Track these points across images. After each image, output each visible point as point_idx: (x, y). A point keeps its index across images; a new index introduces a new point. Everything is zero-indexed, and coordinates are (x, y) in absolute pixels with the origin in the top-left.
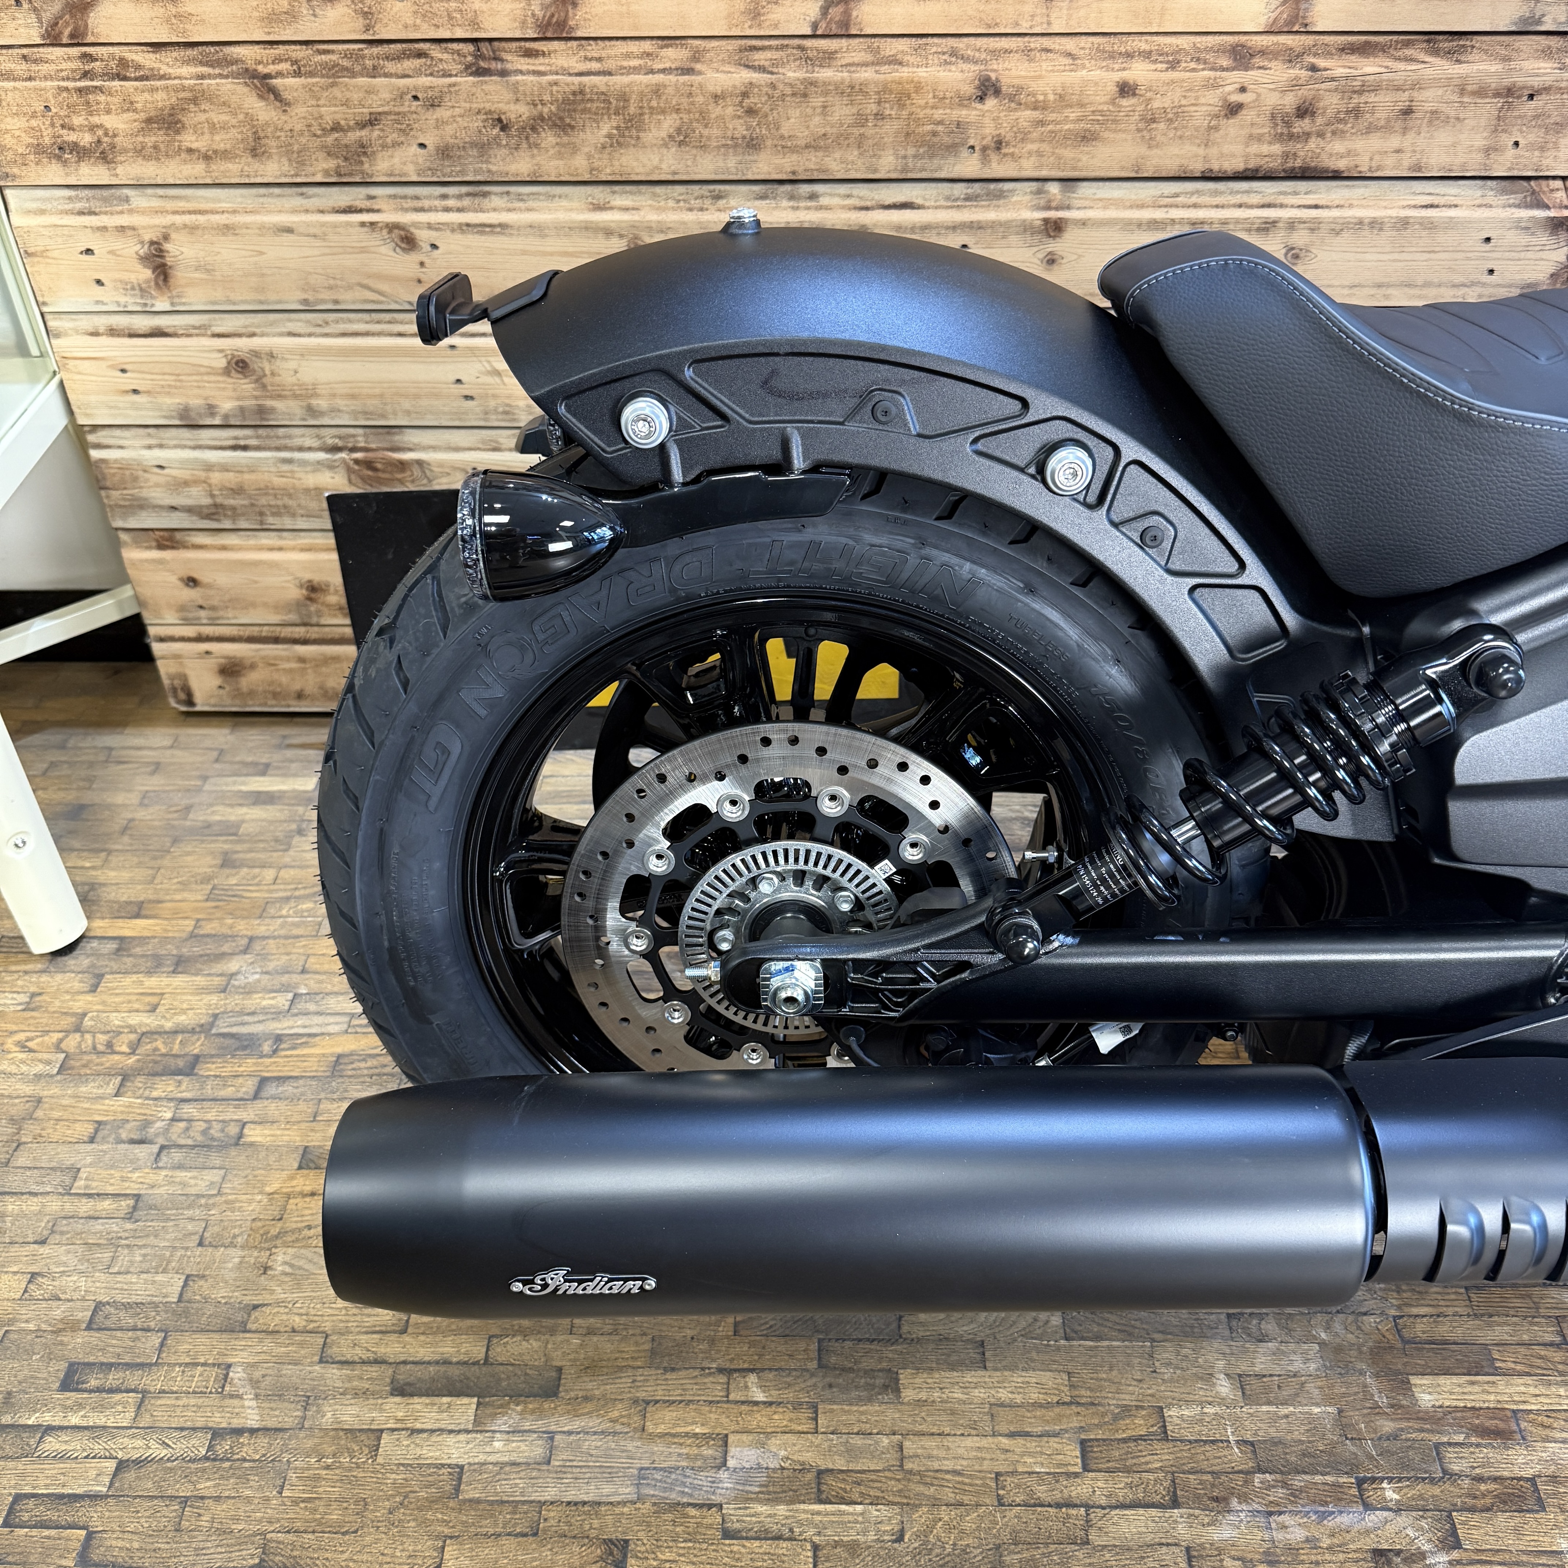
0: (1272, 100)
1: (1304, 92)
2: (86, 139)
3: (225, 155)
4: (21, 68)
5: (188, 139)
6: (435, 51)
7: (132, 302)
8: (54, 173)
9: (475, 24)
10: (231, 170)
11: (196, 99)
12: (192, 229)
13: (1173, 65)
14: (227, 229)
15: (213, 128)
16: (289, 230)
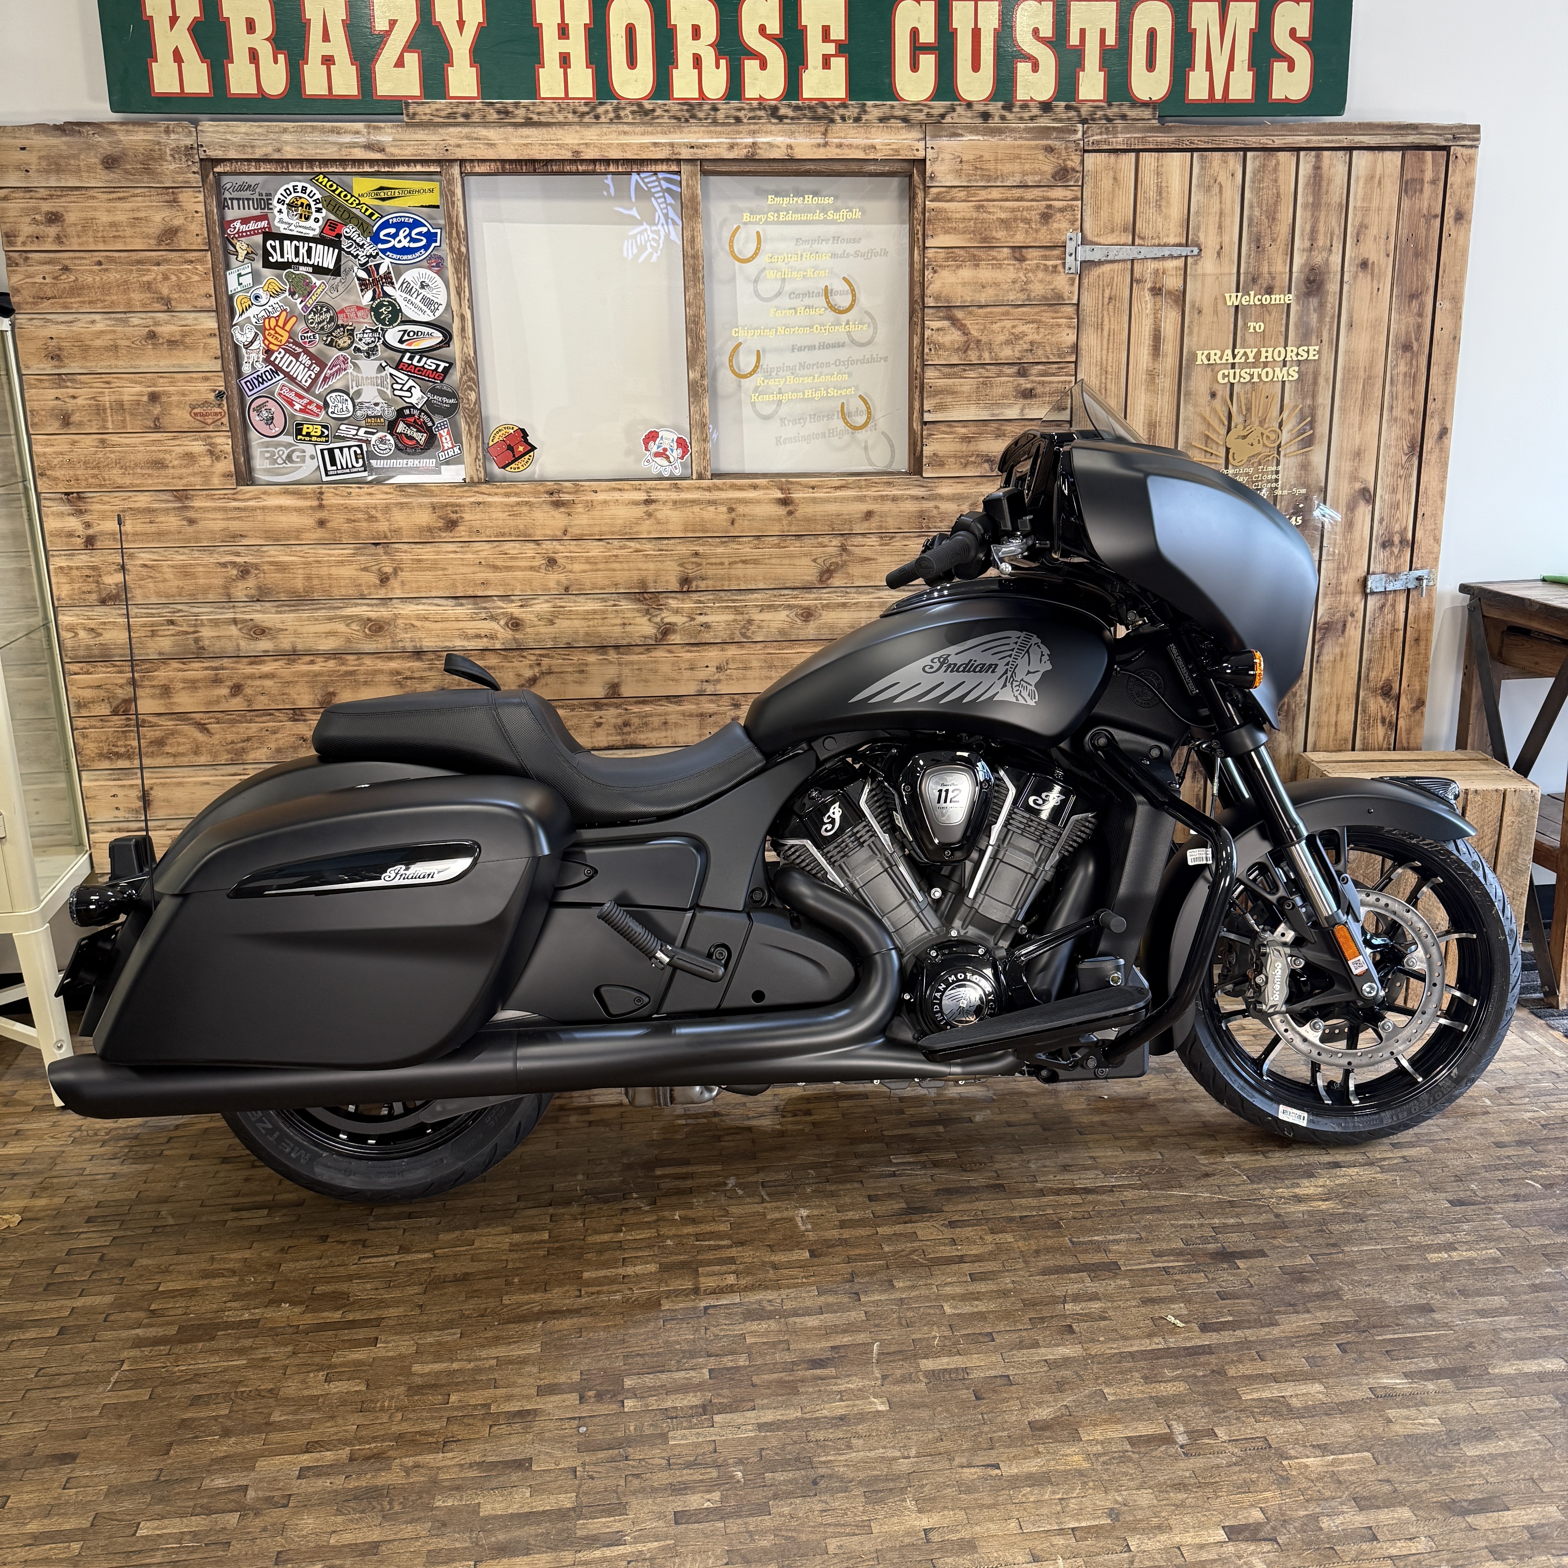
0: (613, 721)
1: (625, 718)
2: (123, 750)
3: (182, 754)
4: (99, 724)
5: (168, 749)
6: (277, 713)
7: (130, 816)
8: (106, 764)
9: (293, 703)
10: (185, 760)
11: (173, 733)
12: (164, 784)
13: (573, 710)
14: (180, 784)
15: (179, 744)
16: (207, 783)
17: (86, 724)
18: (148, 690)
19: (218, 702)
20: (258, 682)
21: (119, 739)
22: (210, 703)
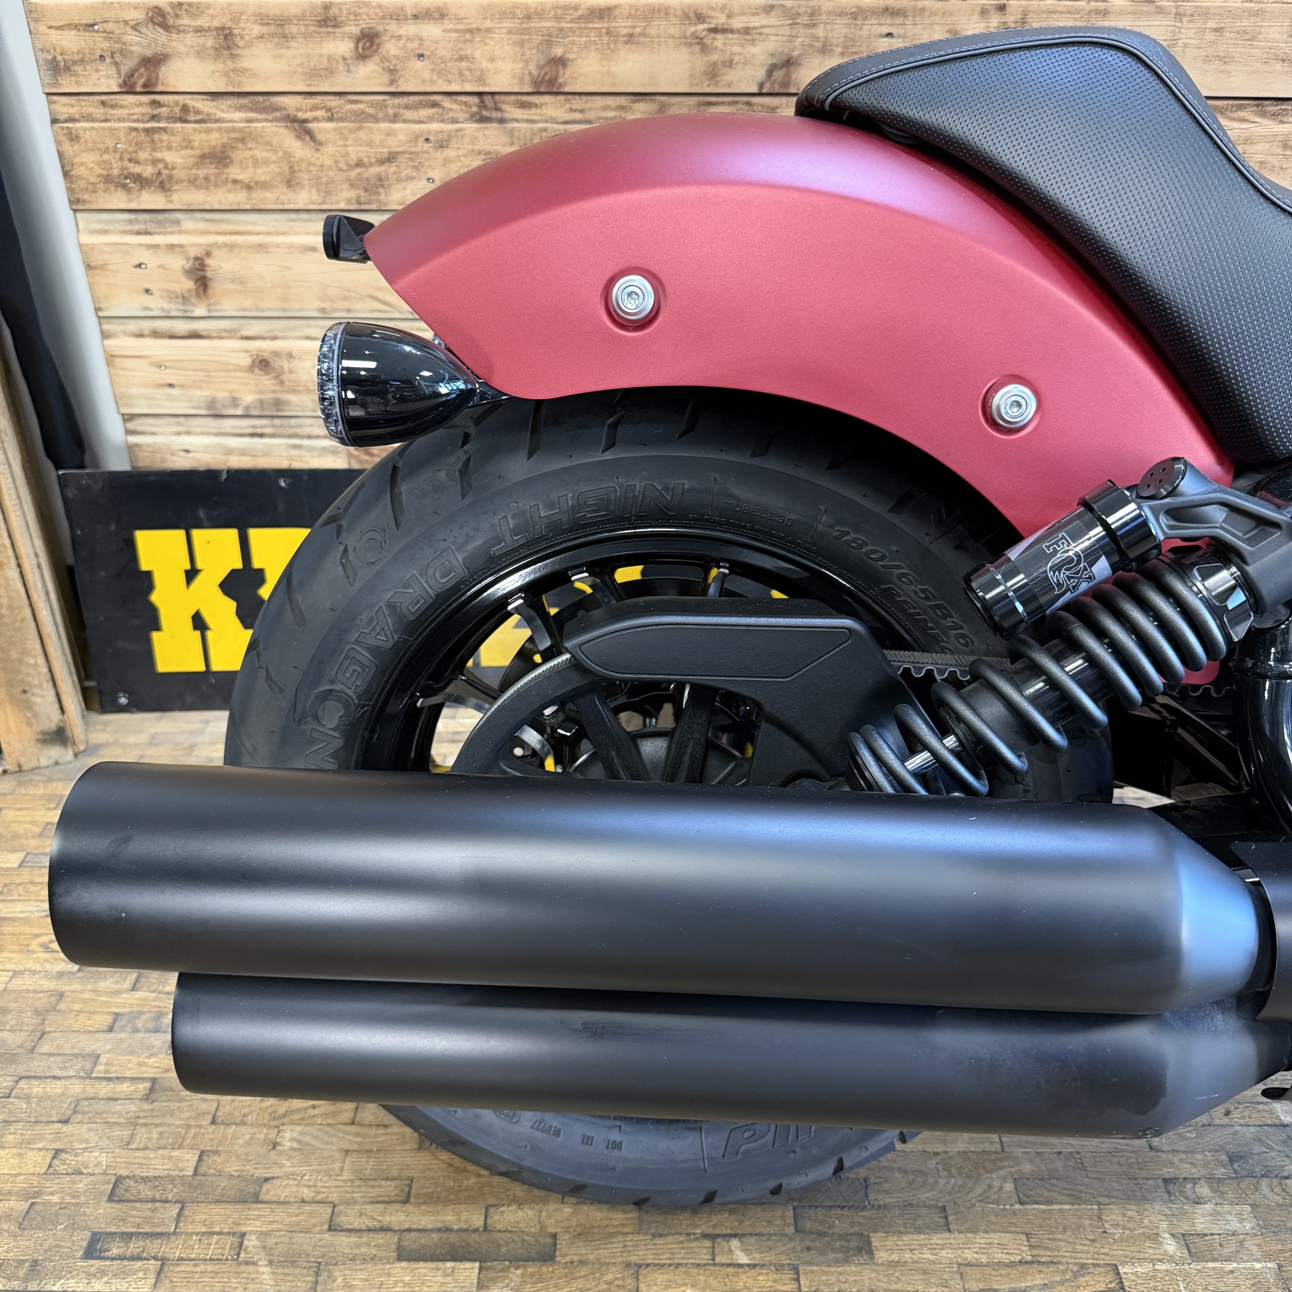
17: (74, 111)
18: (190, 38)
19: (330, 71)
20: (410, 29)
21: (139, 145)
22: (313, 73)
